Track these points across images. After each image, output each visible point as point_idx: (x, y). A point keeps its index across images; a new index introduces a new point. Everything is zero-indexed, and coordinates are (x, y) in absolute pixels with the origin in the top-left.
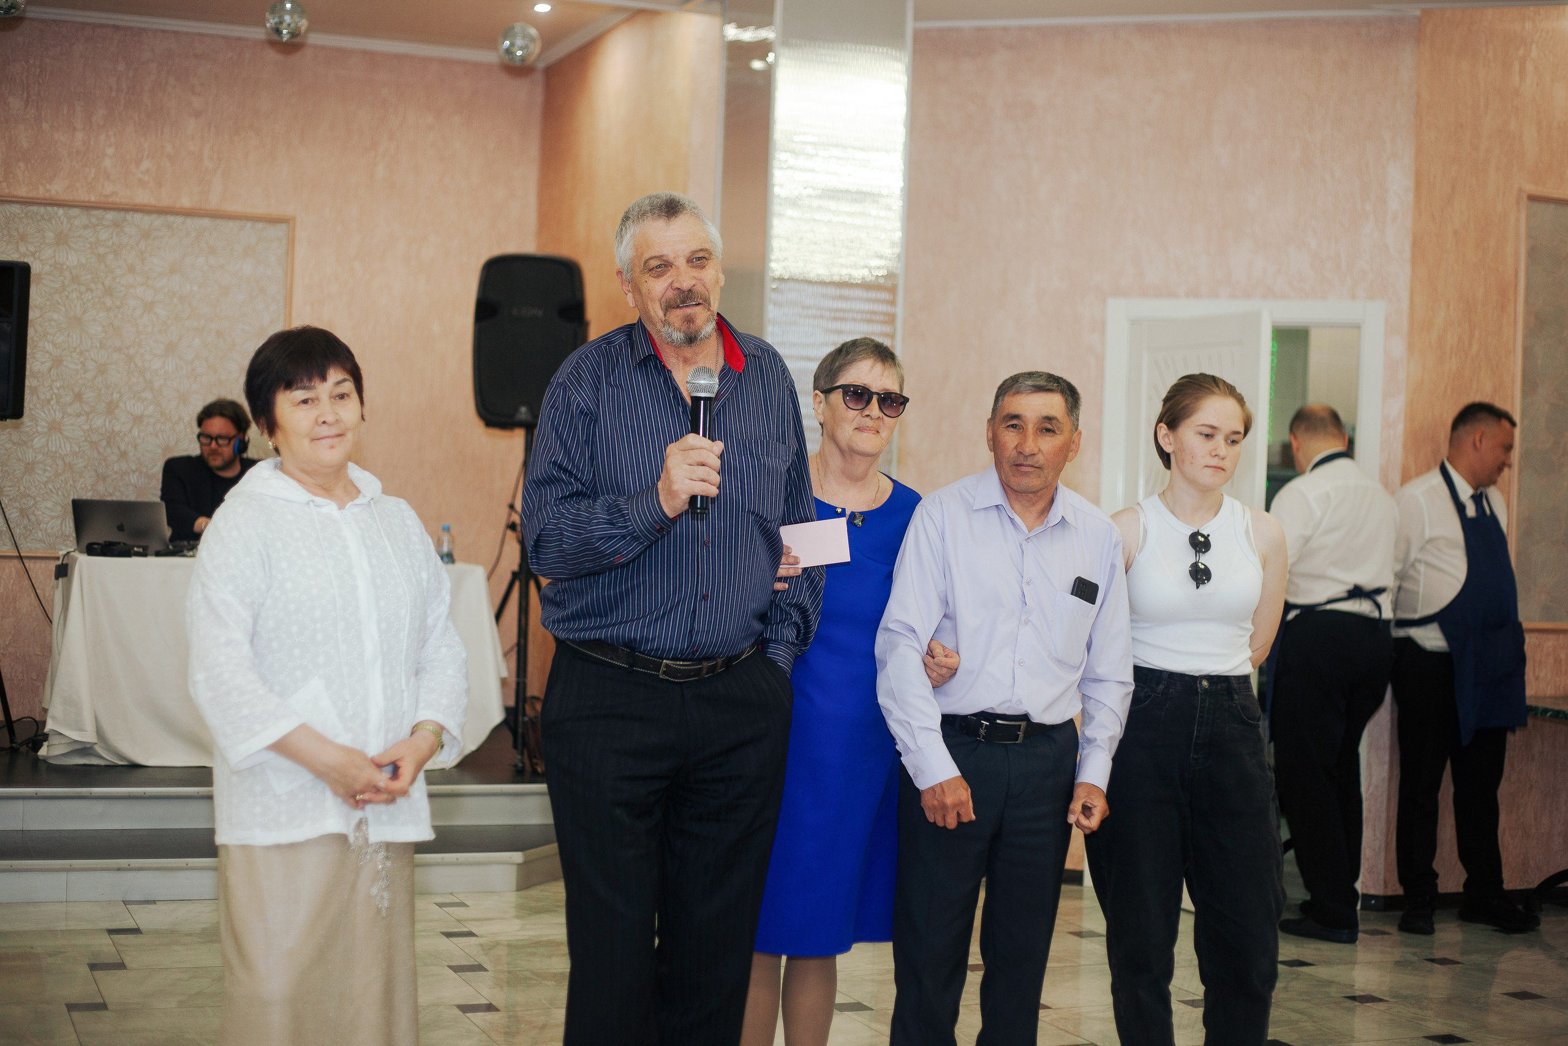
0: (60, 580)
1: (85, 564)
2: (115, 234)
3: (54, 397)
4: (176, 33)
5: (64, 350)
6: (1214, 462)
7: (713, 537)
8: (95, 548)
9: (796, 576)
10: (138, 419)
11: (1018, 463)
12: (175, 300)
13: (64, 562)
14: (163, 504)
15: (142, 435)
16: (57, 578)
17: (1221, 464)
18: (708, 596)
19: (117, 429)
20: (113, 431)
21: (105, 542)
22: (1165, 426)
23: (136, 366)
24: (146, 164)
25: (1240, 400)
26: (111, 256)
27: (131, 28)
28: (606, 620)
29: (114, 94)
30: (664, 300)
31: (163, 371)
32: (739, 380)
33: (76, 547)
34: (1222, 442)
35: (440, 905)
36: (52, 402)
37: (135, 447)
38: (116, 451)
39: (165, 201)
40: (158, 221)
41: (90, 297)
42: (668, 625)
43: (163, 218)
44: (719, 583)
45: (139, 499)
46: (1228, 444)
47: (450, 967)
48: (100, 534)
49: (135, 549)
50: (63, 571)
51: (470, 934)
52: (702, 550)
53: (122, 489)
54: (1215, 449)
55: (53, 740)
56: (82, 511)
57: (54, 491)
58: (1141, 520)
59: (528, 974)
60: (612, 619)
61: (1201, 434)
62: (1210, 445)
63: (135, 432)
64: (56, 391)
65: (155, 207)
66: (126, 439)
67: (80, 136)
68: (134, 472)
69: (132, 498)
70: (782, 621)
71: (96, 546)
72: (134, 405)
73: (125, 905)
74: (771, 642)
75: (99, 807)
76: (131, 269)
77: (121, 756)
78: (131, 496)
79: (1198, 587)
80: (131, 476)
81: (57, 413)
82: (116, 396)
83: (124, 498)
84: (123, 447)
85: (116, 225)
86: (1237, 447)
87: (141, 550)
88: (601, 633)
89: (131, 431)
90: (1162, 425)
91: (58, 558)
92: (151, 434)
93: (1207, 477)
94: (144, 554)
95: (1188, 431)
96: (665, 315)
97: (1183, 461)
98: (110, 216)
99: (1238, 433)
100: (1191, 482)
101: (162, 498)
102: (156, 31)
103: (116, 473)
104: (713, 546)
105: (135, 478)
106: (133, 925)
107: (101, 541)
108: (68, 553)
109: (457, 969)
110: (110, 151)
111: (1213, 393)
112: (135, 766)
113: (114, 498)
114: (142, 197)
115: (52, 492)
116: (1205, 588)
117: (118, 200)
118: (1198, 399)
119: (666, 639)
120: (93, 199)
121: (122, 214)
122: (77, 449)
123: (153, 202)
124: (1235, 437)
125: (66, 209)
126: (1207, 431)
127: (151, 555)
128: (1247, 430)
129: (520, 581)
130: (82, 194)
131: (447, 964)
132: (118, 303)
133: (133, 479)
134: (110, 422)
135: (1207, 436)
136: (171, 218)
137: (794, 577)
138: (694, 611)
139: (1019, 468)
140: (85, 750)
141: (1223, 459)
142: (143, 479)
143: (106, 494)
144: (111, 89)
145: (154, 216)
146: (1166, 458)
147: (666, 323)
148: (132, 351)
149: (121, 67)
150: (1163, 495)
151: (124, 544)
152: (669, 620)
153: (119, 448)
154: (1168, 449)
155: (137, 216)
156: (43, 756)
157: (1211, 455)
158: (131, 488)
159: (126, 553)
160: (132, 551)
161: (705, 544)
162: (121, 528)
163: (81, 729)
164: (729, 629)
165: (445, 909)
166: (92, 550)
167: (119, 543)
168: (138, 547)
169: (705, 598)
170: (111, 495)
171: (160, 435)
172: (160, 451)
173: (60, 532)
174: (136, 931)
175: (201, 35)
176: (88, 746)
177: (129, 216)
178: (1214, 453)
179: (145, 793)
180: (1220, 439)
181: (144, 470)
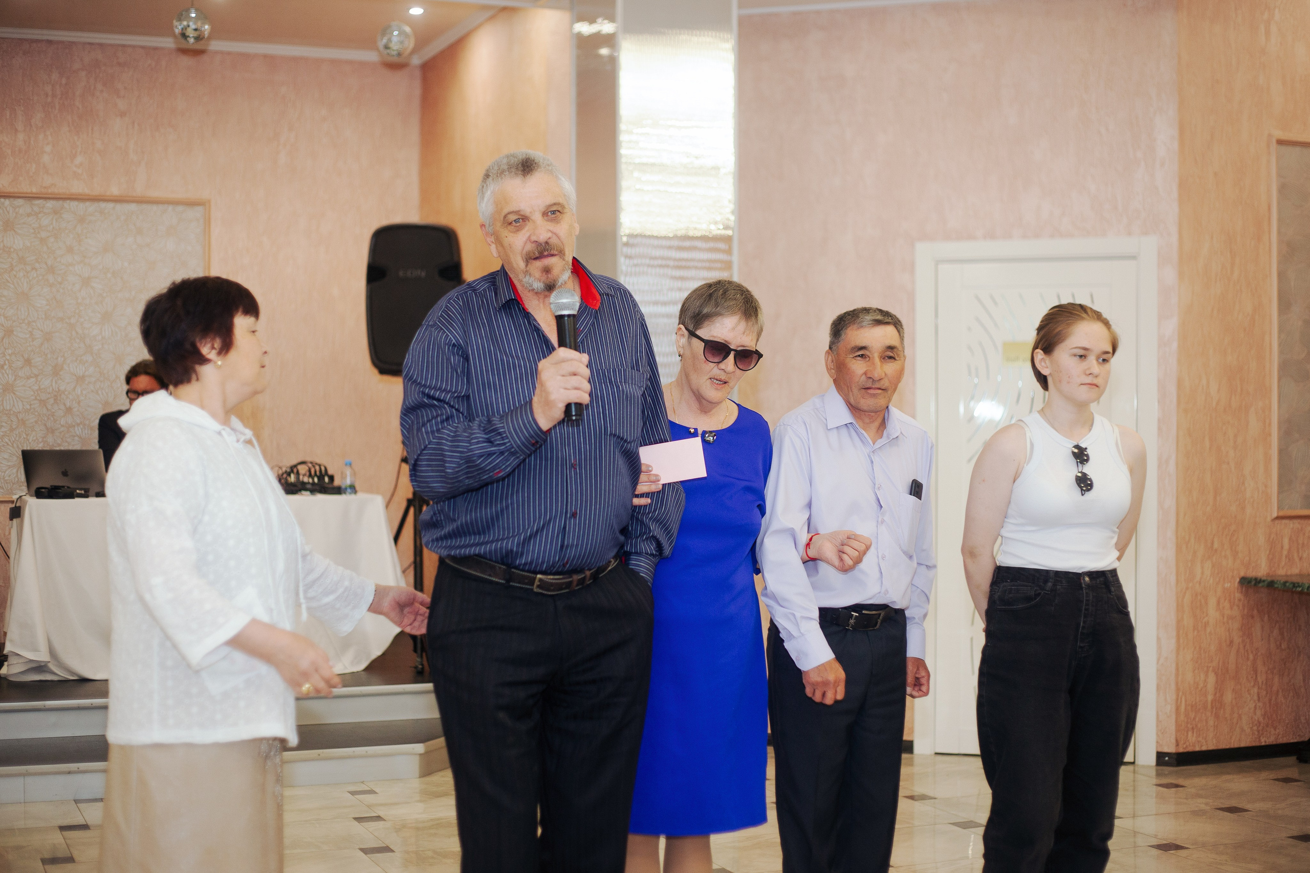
0: (15, 520)
1: (34, 506)
2: (54, 221)
3: (7, 362)
4: (101, 45)
5: (14, 321)
6: (1089, 380)
7: (580, 460)
8: (42, 492)
9: (657, 492)
10: (80, 379)
11: (867, 386)
12: (109, 275)
13: (17, 505)
14: (101, 451)
15: (84, 392)
16: (11, 519)
17: (1095, 381)
18: (577, 513)
19: (62, 388)
20: (59, 390)
21: (51, 486)
22: (1041, 352)
23: (77, 333)
24: (79, 159)
25: (1106, 323)
26: (52, 240)
27: (62, 42)
28: (485, 538)
29: (49, 99)
30: (524, 252)
31: (100, 337)
32: (595, 318)
33: (27, 492)
34: (1095, 362)
35: (353, 793)
36: (6, 367)
37: (79, 403)
38: (62, 407)
39: (97, 190)
40: (91, 207)
41: (35, 275)
42: (541, 541)
43: (96, 204)
44: (586, 502)
45: (84, 448)
46: (1099, 363)
47: (362, 850)
48: (47, 479)
49: (78, 491)
50: (16, 513)
51: (378, 818)
52: (570, 472)
53: (69, 440)
54: (1089, 369)
55: (12, 660)
56: (31, 460)
57: (10, 444)
58: (1028, 435)
59: (430, 854)
60: (489, 537)
61: (1075, 355)
62: (1084, 365)
63: (78, 390)
64: (8, 357)
65: (89, 195)
66: (71, 397)
67: (21, 136)
68: (78, 425)
69: (77, 447)
70: (641, 535)
71: (43, 490)
72: (76, 367)
73: (76, 803)
74: (632, 555)
75: (52, 717)
76: (70, 250)
77: (73, 673)
78: (76, 446)
79: (1083, 495)
80: (76, 428)
81: (10, 376)
82: (60, 360)
83: (70, 448)
84: (68, 404)
85: (55, 212)
86: (1107, 366)
87: (83, 492)
88: (480, 549)
89: (74, 389)
90: (1038, 351)
91: (12, 502)
92: (92, 391)
93: (1083, 393)
94: (86, 496)
95: (1063, 353)
96: (527, 266)
97: (1060, 381)
98: (50, 204)
99: (1107, 353)
100: (1069, 399)
101: (100, 447)
102: (85, 44)
103: (62, 426)
104: (580, 469)
105: (80, 430)
106: (82, 822)
107: (48, 486)
108: (21, 497)
109: (365, 851)
110: (48, 149)
111: (1083, 318)
112: (84, 681)
113: (62, 448)
114: (78, 187)
115: (8, 444)
116: (1089, 495)
117: (56, 191)
118: (1069, 325)
119: (539, 553)
120: (34, 190)
121: (61, 202)
122: (28, 407)
123: (87, 191)
124: (1105, 356)
125: (12, 199)
126: (1082, 352)
127: (92, 496)
128: (1114, 349)
129: (415, 507)
130: (25, 187)
131: (358, 847)
132: (59, 279)
133: (78, 430)
134: (56, 383)
135: (1081, 356)
136: (103, 205)
137: (655, 493)
138: (565, 528)
139: (869, 391)
140: (40, 668)
141: (1096, 377)
142: (86, 431)
143: (55, 445)
144: (47, 95)
145: (88, 203)
146: (1043, 380)
147: (526, 273)
148: (73, 321)
149: (55, 76)
150: (1042, 412)
151: (68, 487)
152: (541, 537)
153: (65, 405)
154: (1045, 372)
155: (74, 204)
156: (4, 674)
157: (1086, 375)
158: (76, 438)
159: (70, 495)
160: (75, 493)
161: (573, 466)
162: (65, 474)
163: (35, 650)
164: (596, 542)
165: (357, 796)
166: (40, 494)
167: (63, 487)
168: (80, 489)
169: (574, 515)
170: (59, 445)
171: (100, 392)
172: (100, 406)
173: (16, 479)
174: (85, 827)
175: (124, 46)
176: (43, 664)
177: (67, 204)
178: (1088, 372)
179: (92, 704)
180: (1092, 360)
181: (87, 422)
